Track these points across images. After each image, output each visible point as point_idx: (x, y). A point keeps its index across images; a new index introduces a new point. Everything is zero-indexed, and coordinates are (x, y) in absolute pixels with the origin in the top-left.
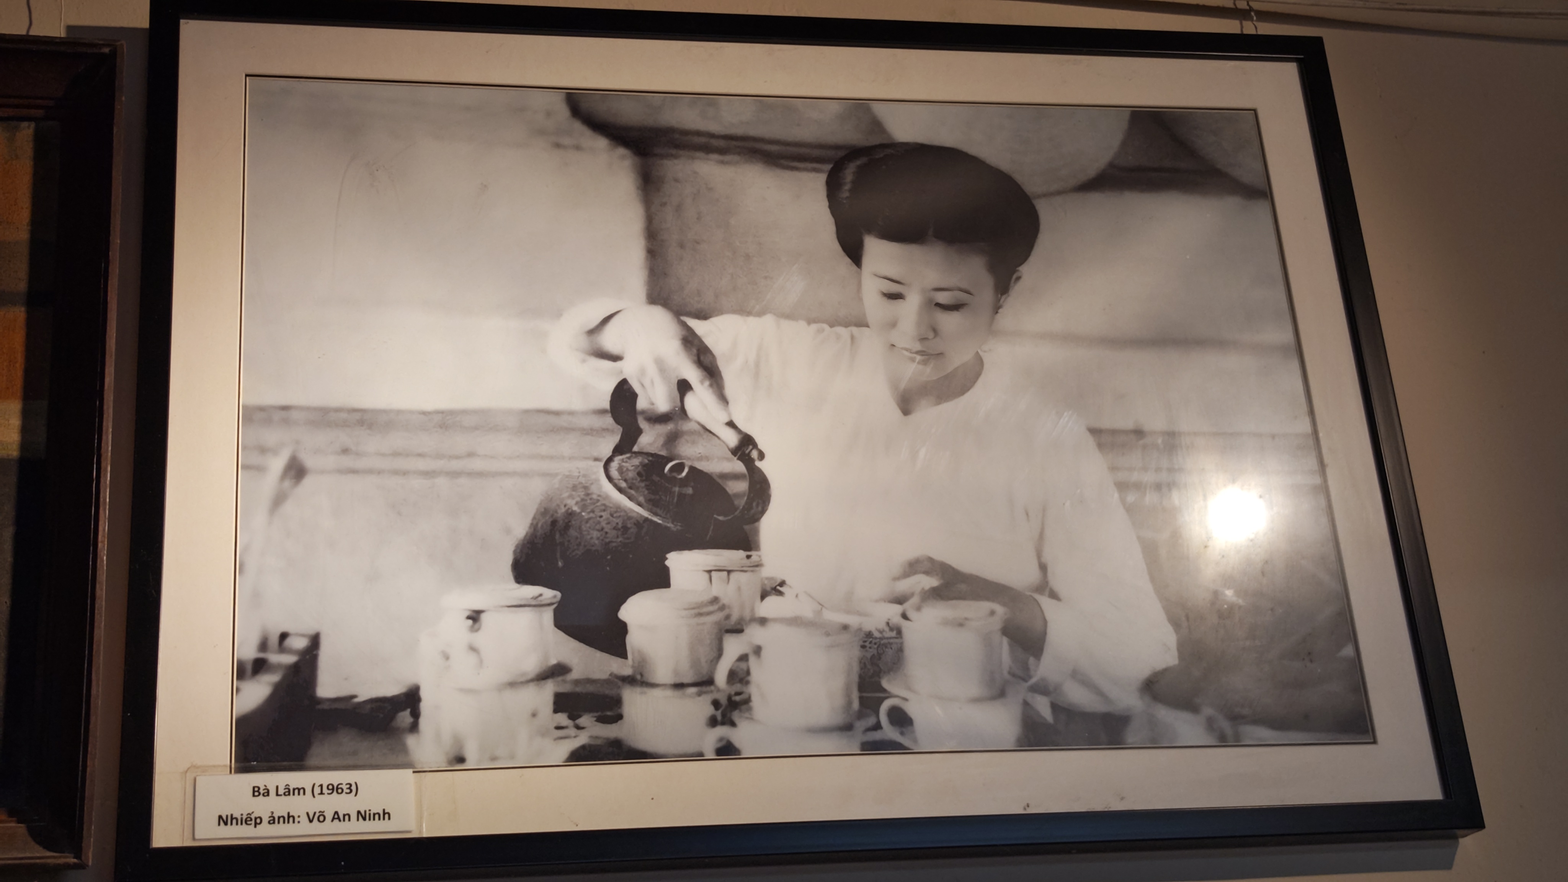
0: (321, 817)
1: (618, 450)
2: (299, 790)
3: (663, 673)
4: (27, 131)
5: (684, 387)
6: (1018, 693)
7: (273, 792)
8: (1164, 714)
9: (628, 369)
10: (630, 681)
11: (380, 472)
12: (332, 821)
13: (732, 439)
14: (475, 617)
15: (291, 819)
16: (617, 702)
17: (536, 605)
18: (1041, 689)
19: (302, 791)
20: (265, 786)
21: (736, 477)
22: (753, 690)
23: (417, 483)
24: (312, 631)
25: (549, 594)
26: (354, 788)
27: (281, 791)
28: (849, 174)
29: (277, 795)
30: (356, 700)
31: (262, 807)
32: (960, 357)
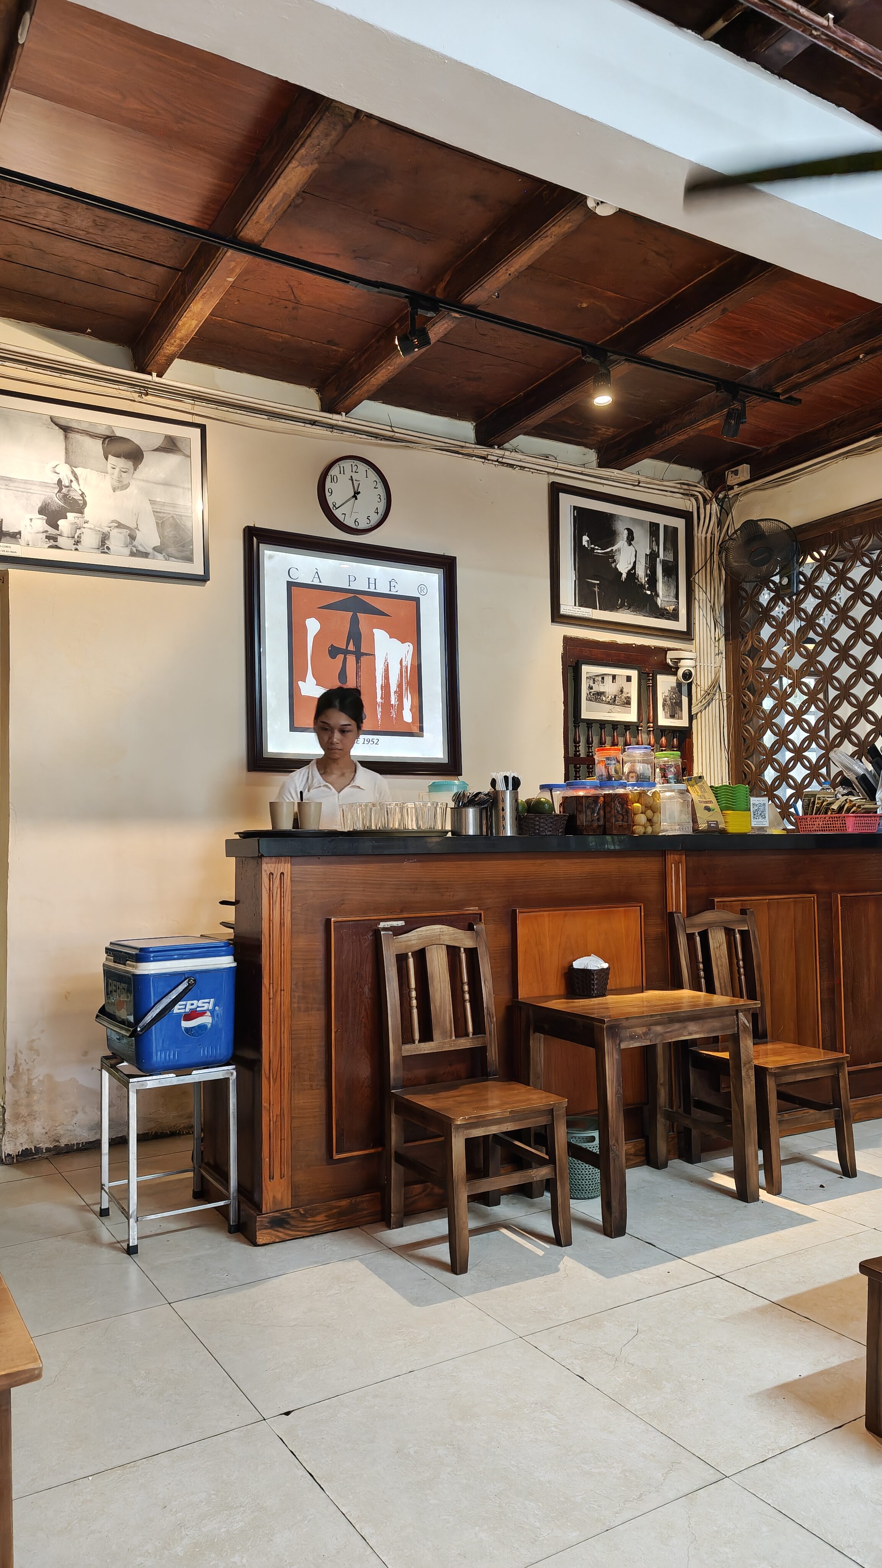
0: (4, 551)
5: (71, 481)
8: (156, 553)
9: (61, 476)
13: (80, 493)
14: (31, 520)
18: (134, 546)
22: (82, 540)
23: (20, 493)
25: (45, 517)
26: (10, 547)
28: (107, 441)
30: (9, 531)
32: (125, 482)
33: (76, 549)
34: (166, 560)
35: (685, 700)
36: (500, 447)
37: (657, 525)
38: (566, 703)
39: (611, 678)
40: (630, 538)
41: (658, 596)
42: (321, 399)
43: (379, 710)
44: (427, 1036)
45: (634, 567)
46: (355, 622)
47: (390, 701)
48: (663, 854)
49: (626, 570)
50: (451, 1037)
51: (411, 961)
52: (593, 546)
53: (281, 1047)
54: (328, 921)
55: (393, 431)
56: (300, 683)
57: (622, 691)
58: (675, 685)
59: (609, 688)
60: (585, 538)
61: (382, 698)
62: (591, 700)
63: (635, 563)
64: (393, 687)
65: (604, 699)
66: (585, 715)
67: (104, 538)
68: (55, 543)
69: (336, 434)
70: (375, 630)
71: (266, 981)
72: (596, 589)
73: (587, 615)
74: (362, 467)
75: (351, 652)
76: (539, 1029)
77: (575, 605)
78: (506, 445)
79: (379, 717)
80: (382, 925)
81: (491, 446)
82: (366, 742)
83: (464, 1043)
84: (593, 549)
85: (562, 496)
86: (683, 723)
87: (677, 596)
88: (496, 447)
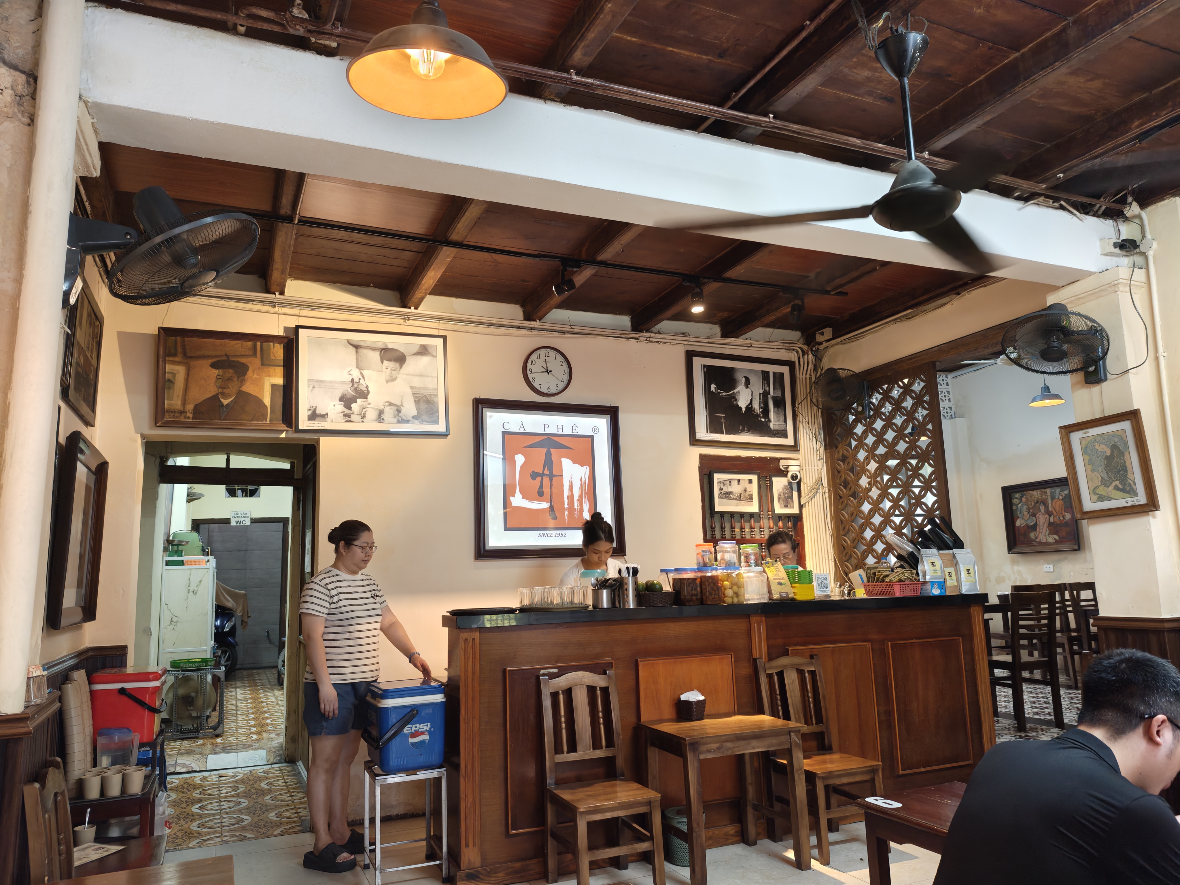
4: (282, 345)
5: (360, 379)
8: (414, 420)
9: (353, 377)
11: (323, 388)
13: (365, 386)
18: (400, 417)
23: (328, 389)
25: (343, 403)
28: (383, 352)
31: (311, 425)
32: (394, 377)
33: (363, 422)
34: (421, 424)
35: (795, 494)
36: (648, 331)
37: (768, 373)
38: (703, 500)
39: (736, 481)
40: (747, 383)
41: (770, 421)
42: (524, 311)
43: (566, 513)
44: (573, 748)
45: (751, 403)
46: (548, 455)
47: (574, 506)
48: (748, 616)
49: (745, 406)
50: (590, 749)
51: (561, 696)
52: (719, 391)
53: (473, 757)
54: (505, 670)
55: (572, 328)
56: (511, 498)
57: (745, 490)
58: (787, 484)
59: (735, 489)
60: (713, 386)
61: (568, 505)
62: (722, 498)
63: (751, 400)
64: (576, 497)
65: (732, 496)
66: (718, 508)
67: (381, 413)
68: (349, 419)
69: (534, 333)
70: (563, 460)
71: (463, 712)
72: (723, 420)
73: (716, 439)
74: (552, 353)
75: (546, 475)
76: (653, 744)
77: (707, 432)
78: (653, 329)
79: (566, 517)
80: (542, 672)
81: (641, 331)
82: (557, 535)
83: (600, 754)
84: (720, 393)
85: (695, 360)
86: (795, 511)
87: (785, 421)
88: (645, 331)
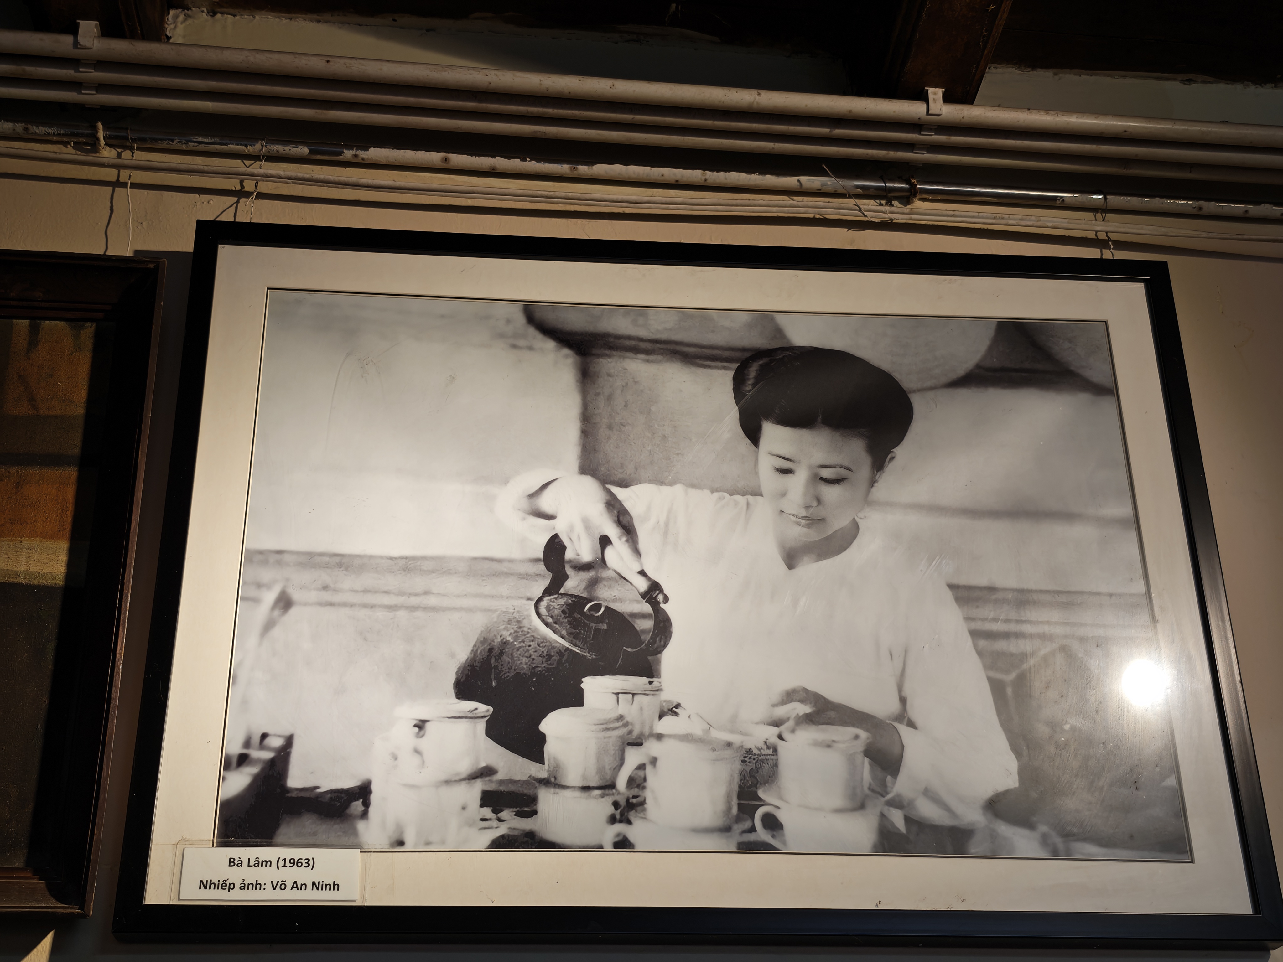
0: (282, 886)
1: (548, 592)
2: (267, 862)
3: (573, 777)
4: (89, 329)
5: (605, 541)
6: (876, 807)
7: (245, 863)
8: (1004, 829)
9: (560, 527)
10: (546, 782)
11: (352, 605)
12: (291, 889)
13: (642, 585)
14: (421, 725)
15: (258, 886)
16: (533, 800)
17: (472, 717)
19: (269, 863)
20: (240, 858)
21: (644, 616)
22: (648, 795)
23: (381, 614)
24: (288, 733)
25: (484, 709)
26: (311, 863)
27: (252, 863)
28: (753, 372)
29: (249, 866)
30: (318, 790)
31: (236, 875)
32: (839, 522)
33: (623, 844)
67: (753, 779)
68: (525, 824)
